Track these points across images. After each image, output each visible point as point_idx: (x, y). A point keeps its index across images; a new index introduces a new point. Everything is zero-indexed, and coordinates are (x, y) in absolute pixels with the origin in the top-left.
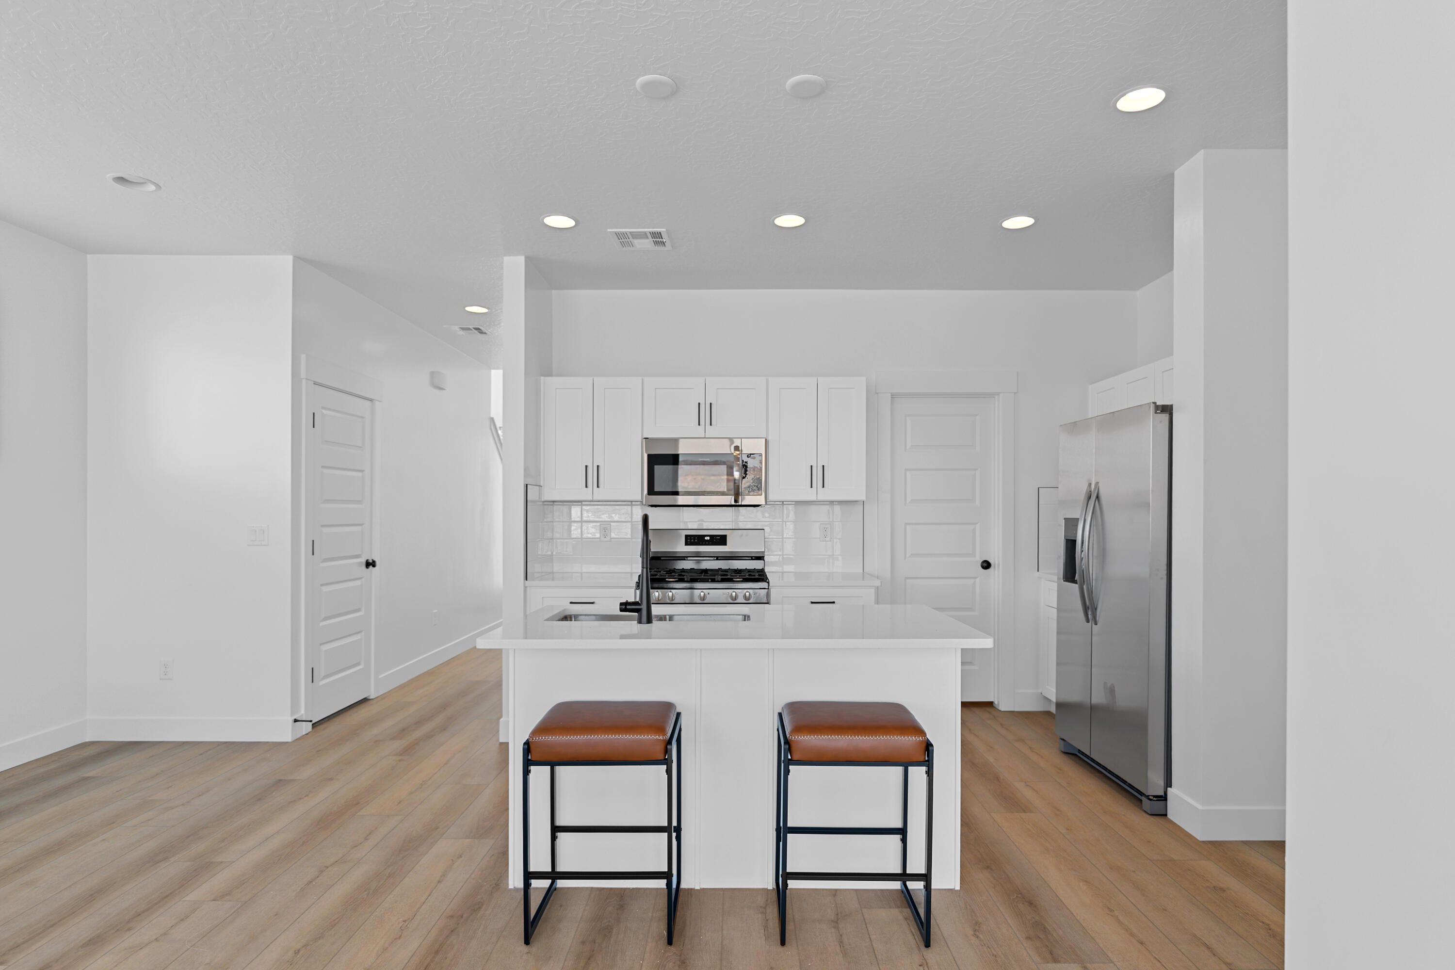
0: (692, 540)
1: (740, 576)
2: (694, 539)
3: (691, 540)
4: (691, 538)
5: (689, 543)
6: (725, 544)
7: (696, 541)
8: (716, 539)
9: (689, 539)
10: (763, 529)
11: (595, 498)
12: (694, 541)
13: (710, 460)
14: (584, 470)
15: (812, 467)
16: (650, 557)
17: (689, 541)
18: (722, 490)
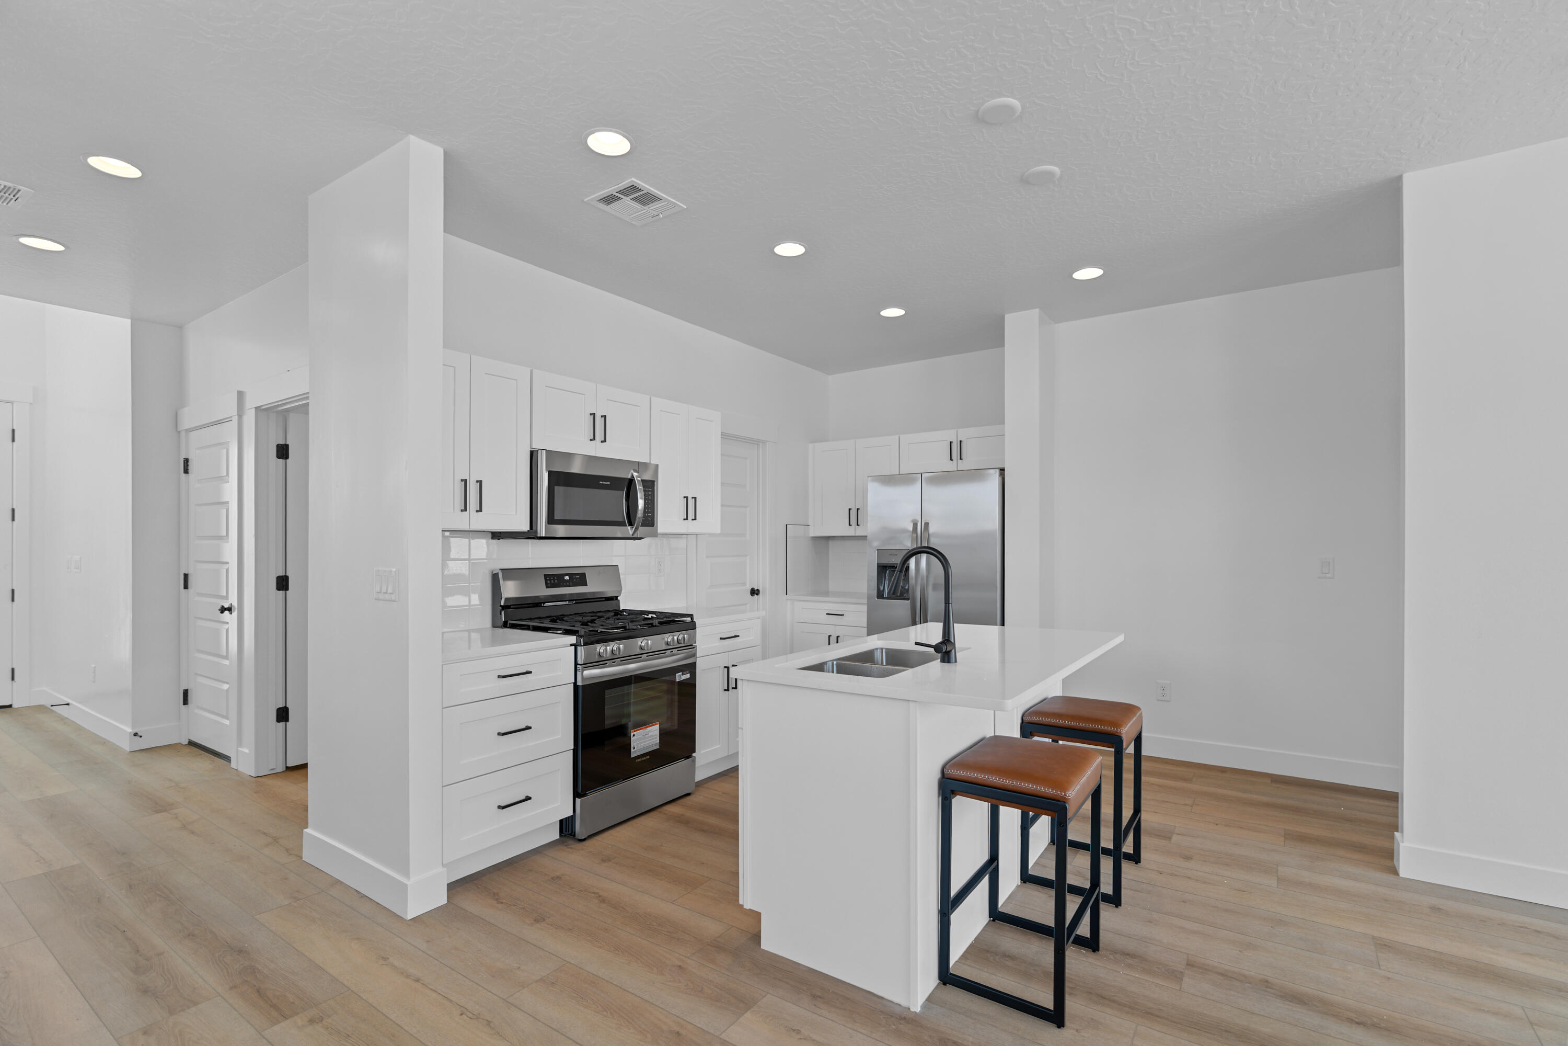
0: (552, 581)
1: (614, 625)
4: (550, 578)
5: (549, 585)
6: (586, 583)
7: (556, 582)
8: (575, 578)
9: (548, 580)
10: (617, 566)
11: (473, 527)
12: (554, 581)
13: (609, 483)
14: (459, 487)
15: (687, 498)
16: (501, 606)
17: (549, 582)
18: (621, 520)
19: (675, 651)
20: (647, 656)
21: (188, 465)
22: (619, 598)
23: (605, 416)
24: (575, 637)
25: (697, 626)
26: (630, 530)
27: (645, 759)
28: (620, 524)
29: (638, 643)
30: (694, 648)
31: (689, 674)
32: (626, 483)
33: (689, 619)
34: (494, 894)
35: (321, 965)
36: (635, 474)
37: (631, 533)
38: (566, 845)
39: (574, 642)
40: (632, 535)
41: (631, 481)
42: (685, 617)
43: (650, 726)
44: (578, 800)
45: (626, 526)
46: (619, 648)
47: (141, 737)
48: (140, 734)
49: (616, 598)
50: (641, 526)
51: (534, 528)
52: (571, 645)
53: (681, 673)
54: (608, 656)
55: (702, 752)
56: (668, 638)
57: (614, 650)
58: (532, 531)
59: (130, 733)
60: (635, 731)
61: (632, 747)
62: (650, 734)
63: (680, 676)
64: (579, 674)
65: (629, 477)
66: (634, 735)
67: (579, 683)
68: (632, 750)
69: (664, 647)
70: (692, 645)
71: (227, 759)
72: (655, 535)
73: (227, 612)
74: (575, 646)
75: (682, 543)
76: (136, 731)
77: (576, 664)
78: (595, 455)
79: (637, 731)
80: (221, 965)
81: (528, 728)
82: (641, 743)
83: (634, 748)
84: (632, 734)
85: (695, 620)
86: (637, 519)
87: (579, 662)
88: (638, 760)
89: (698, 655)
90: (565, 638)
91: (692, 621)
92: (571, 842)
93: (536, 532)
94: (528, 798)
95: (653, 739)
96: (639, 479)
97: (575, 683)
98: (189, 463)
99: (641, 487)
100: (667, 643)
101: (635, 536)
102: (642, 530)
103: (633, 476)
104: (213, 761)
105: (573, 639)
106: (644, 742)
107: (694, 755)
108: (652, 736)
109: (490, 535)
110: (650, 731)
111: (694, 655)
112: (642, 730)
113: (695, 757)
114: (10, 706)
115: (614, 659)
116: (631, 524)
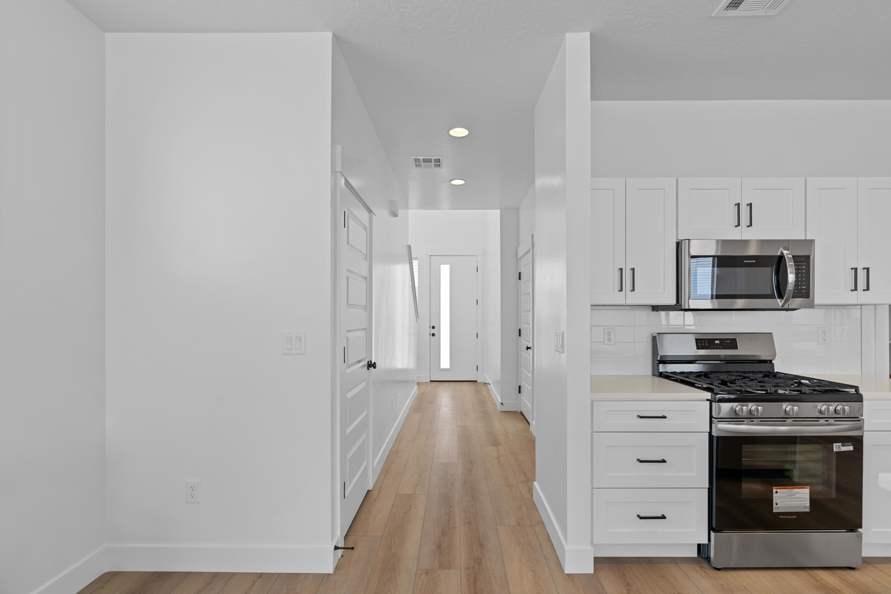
0: (703, 344)
1: (761, 386)
2: (705, 343)
3: (701, 344)
4: (701, 341)
5: (700, 347)
6: (736, 348)
7: (707, 344)
8: (726, 343)
9: (699, 343)
10: (772, 333)
11: (628, 302)
12: (705, 345)
13: (754, 261)
14: (618, 273)
15: (856, 269)
16: (658, 360)
17: (700, 344)
18: (769, 292)
19: (831, 421)
20: (793, 421)
21: (520, 276)
22: (773, 362)
23: (751, 204)
24: (710, 394)
25: (864, 399)
26: (780, 302)
27: (790, 517)
28: (771, 296)
29: (782, 407)
30: (860, 421)
31: (852, 447)
32: (776, 260)
33: (854, 390)
34: (628, 584)
35: (508, 579)
36: (785, 252)
37: (781, 304)
38: (701, 567)
39: (710, 398)
40: (782, 306)
41: (781, 258)
42: (846, 388)
43: (797, 488)
44: (712, 534)
45: (776, 298)
46: (757, 410)
47: (503, 405)
48: (503, 404)
49: (771, 361)
50: (792, 298)
51: (680, 302)
52: (707, 400)
53: (841, 444)
54: (744, 415)
55: (872, 530)
56: (823, 406)
57: (752, 411)
58: (678, 304)
59: (500, 402)
60: (777, 489)
61: (774, 502)
62: (797, 496)
63: (839, 447)
64: (713, 425)
65: (779, 254)
66: (777, 492)
67: (714, 434)
68: (774, 506)
69: (817, 415)
70: (858, 418)
71: (529, 424)
72: (812, 306)
73: (529, 349)
74: (711, 401)
75: (856, 313)
76: (502, 402)
77: (711, 417)
78: (740, 239)
79: (780, 489)
80: (470, 549)
81: (664, 461)
82: (786, 501)
83: (777, 504)
84: (774, 491)
85: (861, 392)
86: (787, 291)
87: (714, 416)
88: (782, 517)
89: (866, 428)
90: (700, 394)
91: (857, 393)
92: (706, 565)
93: (681, 305)
94: (663, 517)
95: (801, 501)
96: (790, 256)
97: (710, 433)
98: (521, 275)
99: (792, 263)
100: (820, 412)
101: (786, 307)
102: (796, 302)
103: (782, 253)
104: (525, 424)
105: (708, 395)
106: (790, 501)
107: (859, 530)
108: (800, 498)
109: (651, 308)
110: (798, 493)
111: (861, 428)
112: (787, 490)
113: (861, 534)
114: (476, 381)
115: (751, 417)
116: (781, 297)
